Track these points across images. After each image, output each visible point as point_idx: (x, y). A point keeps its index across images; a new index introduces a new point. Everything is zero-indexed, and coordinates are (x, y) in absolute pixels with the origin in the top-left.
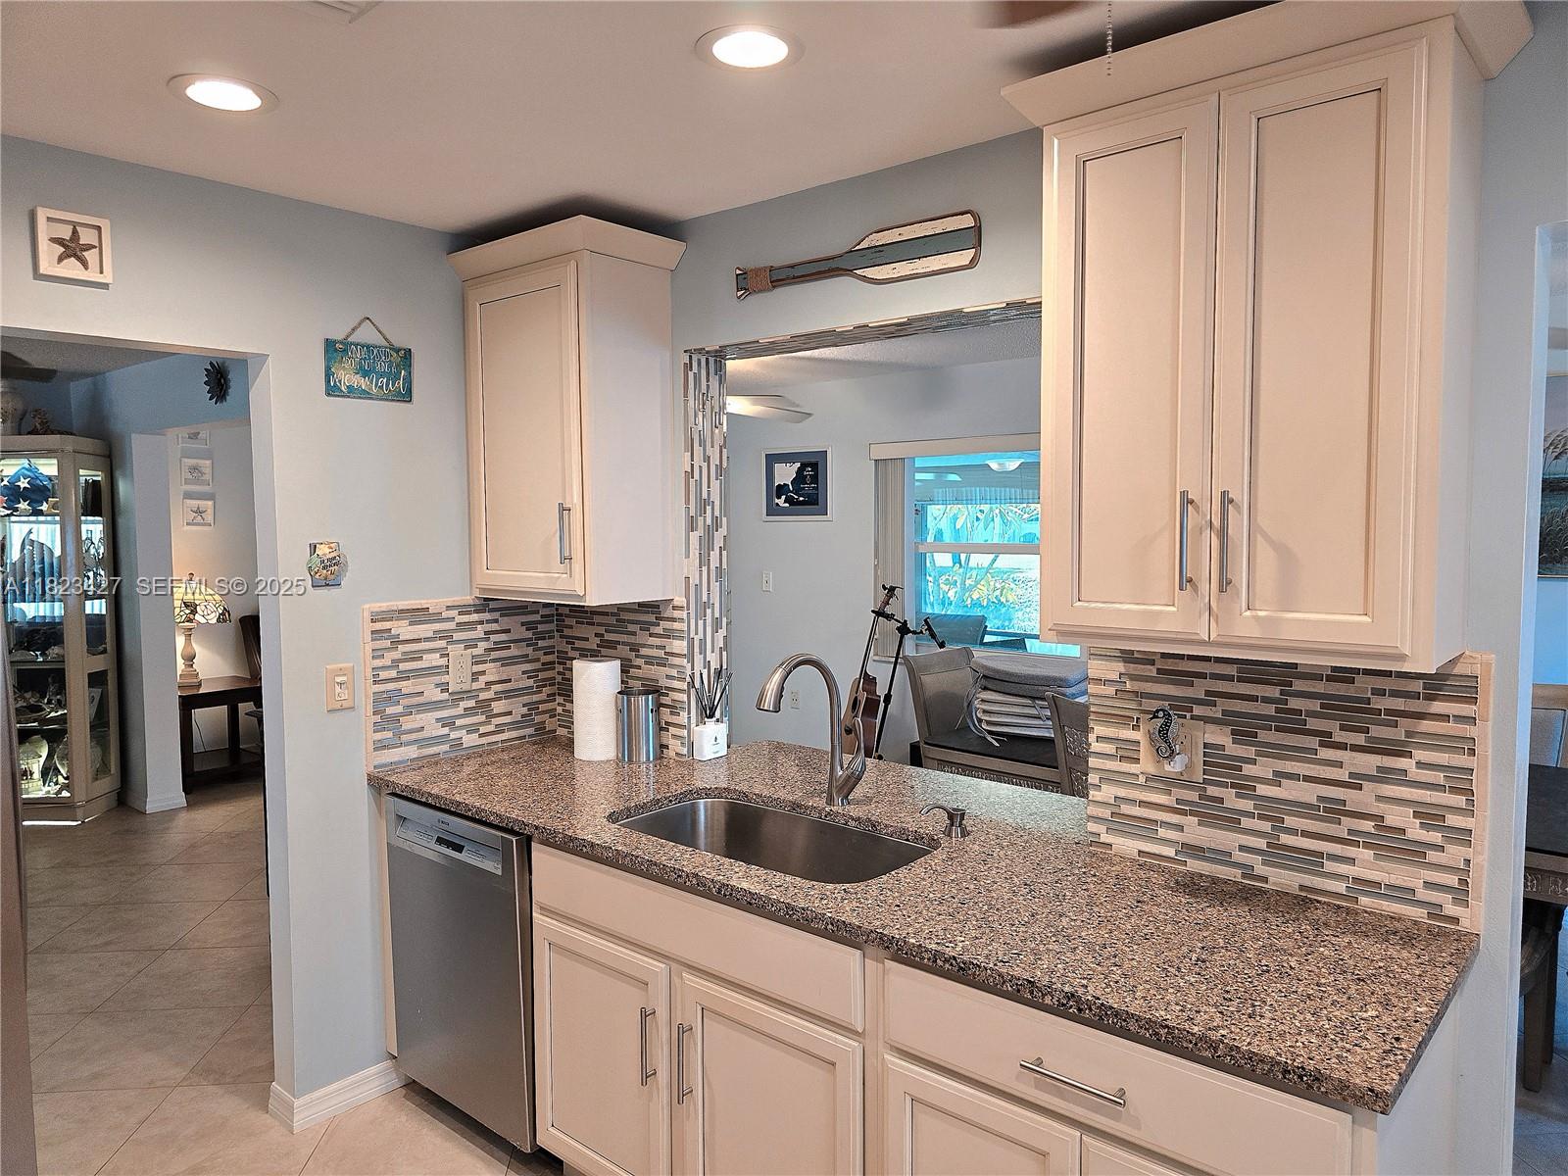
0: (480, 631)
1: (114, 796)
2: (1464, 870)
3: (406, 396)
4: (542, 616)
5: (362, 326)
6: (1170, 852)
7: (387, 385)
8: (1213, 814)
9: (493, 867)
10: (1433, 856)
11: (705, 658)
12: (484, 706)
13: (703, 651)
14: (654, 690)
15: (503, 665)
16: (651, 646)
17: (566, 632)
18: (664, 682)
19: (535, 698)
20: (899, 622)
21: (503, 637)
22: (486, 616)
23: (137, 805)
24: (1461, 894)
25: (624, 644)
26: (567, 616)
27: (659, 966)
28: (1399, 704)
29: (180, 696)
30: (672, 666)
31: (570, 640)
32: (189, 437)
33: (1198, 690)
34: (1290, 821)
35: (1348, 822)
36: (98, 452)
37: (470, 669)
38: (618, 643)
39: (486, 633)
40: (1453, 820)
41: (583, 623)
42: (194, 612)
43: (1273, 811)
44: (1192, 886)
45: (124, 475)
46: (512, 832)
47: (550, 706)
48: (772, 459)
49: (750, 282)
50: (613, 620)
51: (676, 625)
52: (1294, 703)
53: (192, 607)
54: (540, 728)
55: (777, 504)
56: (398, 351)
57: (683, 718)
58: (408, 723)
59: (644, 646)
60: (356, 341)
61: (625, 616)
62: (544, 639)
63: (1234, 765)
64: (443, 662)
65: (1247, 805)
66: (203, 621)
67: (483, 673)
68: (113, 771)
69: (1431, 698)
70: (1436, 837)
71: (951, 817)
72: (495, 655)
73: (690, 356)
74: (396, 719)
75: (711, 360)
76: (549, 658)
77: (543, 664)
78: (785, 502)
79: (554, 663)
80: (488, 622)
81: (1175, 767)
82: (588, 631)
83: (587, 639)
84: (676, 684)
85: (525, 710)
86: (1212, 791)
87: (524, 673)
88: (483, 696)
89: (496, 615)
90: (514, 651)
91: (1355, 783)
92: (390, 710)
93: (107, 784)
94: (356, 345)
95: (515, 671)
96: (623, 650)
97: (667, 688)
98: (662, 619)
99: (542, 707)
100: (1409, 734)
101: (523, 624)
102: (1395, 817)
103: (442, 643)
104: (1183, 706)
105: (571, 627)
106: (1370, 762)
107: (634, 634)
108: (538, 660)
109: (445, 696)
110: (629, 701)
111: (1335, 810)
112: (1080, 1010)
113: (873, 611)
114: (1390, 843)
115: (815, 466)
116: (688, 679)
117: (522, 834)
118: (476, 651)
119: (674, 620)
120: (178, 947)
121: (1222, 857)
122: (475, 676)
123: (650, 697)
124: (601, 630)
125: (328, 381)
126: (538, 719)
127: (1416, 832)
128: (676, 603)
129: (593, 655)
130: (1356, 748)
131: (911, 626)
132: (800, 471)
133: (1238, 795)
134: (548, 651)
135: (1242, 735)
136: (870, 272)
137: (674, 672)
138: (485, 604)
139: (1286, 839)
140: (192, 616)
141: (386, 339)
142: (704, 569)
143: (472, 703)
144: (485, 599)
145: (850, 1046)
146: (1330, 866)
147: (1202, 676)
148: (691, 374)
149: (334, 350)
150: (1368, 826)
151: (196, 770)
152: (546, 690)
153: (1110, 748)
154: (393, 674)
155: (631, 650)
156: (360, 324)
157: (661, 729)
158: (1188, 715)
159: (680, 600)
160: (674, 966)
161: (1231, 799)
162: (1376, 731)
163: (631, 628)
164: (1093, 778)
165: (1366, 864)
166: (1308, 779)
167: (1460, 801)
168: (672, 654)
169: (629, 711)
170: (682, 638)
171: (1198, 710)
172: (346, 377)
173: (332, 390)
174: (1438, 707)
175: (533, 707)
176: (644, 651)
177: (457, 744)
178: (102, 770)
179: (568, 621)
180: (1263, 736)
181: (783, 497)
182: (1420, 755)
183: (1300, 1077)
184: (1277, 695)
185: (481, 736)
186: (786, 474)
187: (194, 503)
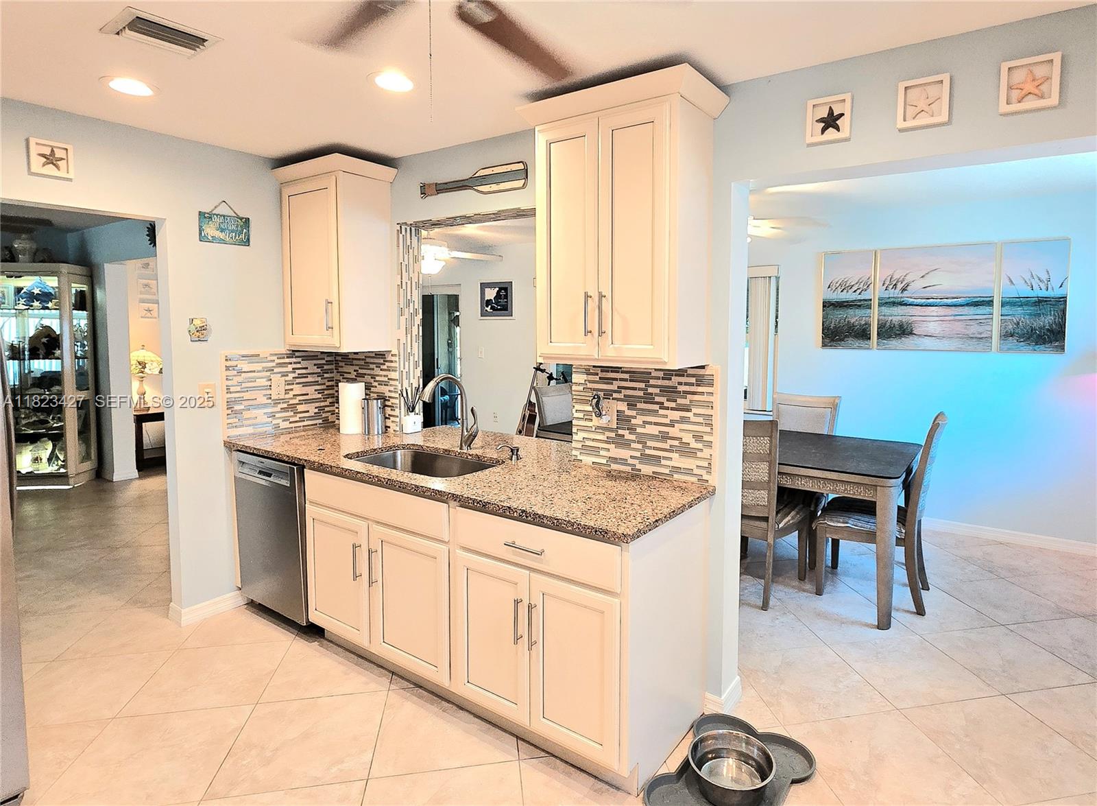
0: (290, 368)
1: (94, 472)
2: (709, 460)
3: (247, 242)
4: (326, 361)
5: (221, 206)
6: (604, 461)
7: (235, 237)
8: (620, 442)
9: (285, 482)
10: (699, 454)
11: (409, 381)
12: (292, 407)
13: (408, 378)
14: (383, 398)
15: (303, 386)
16: (381, 376)
17: (340, 370)
18: (387, 394)
19: (322, 404)
20: (548, 373)
21: (304, 371)
22: (294, 360)
23: (107, 477)
24: (709, 469)
25: (369, 375)
26: (340, 361)
27: (364, 524)
28: (687, 388)
29: (134, 415)
30: (391, 385)
31: (342, 374)
32: (143, 267)
33: (614, 387)
34: (649, 443)
35: (670, 442)
36: (85, 274)
37: (283, 388)
38: (365, 374)
39: (293, 369)
40: (706, 438)
41: (348, 365)
42: (144, 367)
43: (642, 439)
44: (611, 476)
45: (100, 288)
46: (294, 464)
47: (331, 409)
48: (484, 286)
49: (425, 190)
50: (362, 363)
51: (392, 365)
52: (650, 390)
53: (143, 365)
54: (326, 420)
55: (486, 310)
56: (241, 219)
57: (397, 412)
58: (246, 414)
59: (378, 375)
60: (217, 213)
61: (368, 360)
62: (327, 373)
63: (628, 419)
64: (269, 383)
65: (633, 437)
66: (149, 372)
67: (292, 390)
68: (93, 458)
69: (698, 385)
70: (700, 446)
71: (512, 450)
72: (298, 381)
73: (401, 227)
74: (240, 412)
75: (413, 229)
76: (330, 383)
77: (327, 386)
78: (491, 309)
79: (333, 386)
80: (295, 363)
81: (604, 421)
82: (351, 369)
83: (350, 373)
84: (393, 395)
85: (317, 410)
86: (620, 432)
87: (316, 390)
88: (292, 402)
89: (299, 360)
90: (310, 379)
91: (672, 424)
92: (237, 407)
93: (88, 466)
94: (217, 215)
95: (310, 390)
96: (368, 378)
97: (389, 397)
98: (387, 361)
99: (327, 409)
100: (691, 401)
101: (315, 365)
102: (687, 438)
103: (268, 373)
104: (608, 395)
105: (342, 367)
106: (676, 415)
107: (373, 369)
108: (324, 384)
109: (270, 401)
110: (368, 403)
111: (665, 437)
112: (527, 517)
113: (534, 368)
114: (685, 450)
115: (506, 289)
116: (400, 392)
117: (299, 465)
118: (287, 378)
119: (392, 362)
120: (127, 546)
121: (623, 462)
122: (287, 391)
123: (379, 401)
124: (357, 368)
125: (200, 234)
126: (324, 415)
127: (694, 445)
128: (392, 353)
129: (353, 380)
130: (672, 409)
131: (555, 376)
132: (498, 292)
133: (630, 433)
134: (330, 380)
135: (631, 406)
136: (480, 188)
137: (392, 389)
138: (293, 353)
139: (648, 452)
140: (143, 370)
141: (235, 213)
142: (409, 336)
143: (285, 405)
144: (293, 351)
145: (442, 548)
146: (663, 462)
147: (616, 379)
148: (401, 236)
149: (204, 217)
150: (676, 443)
151: (145, 458)
152: (330, 400)
153: (581, 415)
154: (238, 389)
155: (372, 378)
156: (219, 204)
157: (386, 418)
158: (611, 398)
159: (395, 351)
160: (370, 523)
161: (628, 435)
162: (680, 401)
163: (372, 366)
164: (574, 430)
165: (677, 460)
166: (656, 424)
167: (708, 429)
168: (391, 379)
169: (368, 408)
170: (395, 371)
171: (615, 395)
172: (211, 230)
173: (202, 238)
174: (700, 389)
175: (321, 409)
176: (377, 378)
177: (277, 427)
178: (86, 457)
179: (341, 364)
180: (640, 406)
181: (490, 306)
182: (695, 410)
183: (601, 532)
184: (644, 387)
185: (290, 423)
186: (491, 294)
187: (147, 305)
